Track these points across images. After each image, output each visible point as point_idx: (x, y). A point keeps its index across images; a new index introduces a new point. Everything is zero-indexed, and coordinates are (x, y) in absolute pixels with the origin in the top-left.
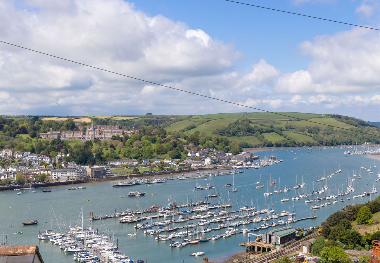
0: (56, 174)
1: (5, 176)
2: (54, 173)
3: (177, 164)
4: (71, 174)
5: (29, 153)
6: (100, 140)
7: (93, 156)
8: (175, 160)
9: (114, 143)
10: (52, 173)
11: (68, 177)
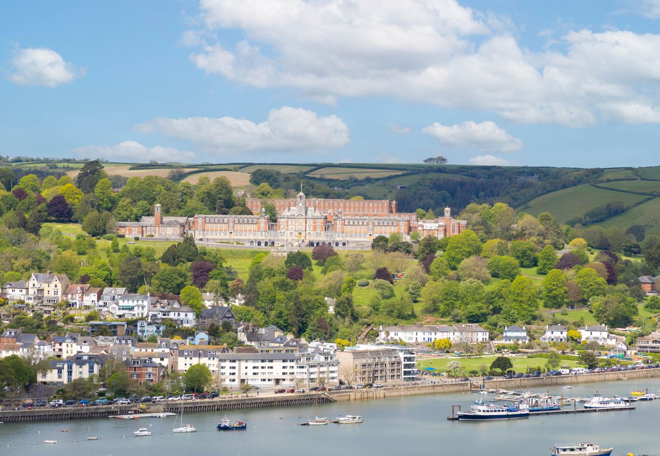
0: (234, 368)
1: (60, 371)
2: (228, 364)
3: (630, 344)
4: (288, 370)
5: (121, 290)
6: (335, 249)
7: (325, 306)
8: (619, 330)
9: (387, 261)
10: (223, 364)
11: (277, 381)
